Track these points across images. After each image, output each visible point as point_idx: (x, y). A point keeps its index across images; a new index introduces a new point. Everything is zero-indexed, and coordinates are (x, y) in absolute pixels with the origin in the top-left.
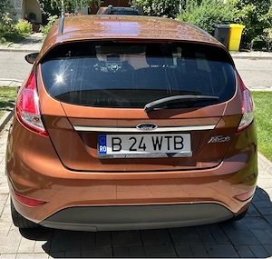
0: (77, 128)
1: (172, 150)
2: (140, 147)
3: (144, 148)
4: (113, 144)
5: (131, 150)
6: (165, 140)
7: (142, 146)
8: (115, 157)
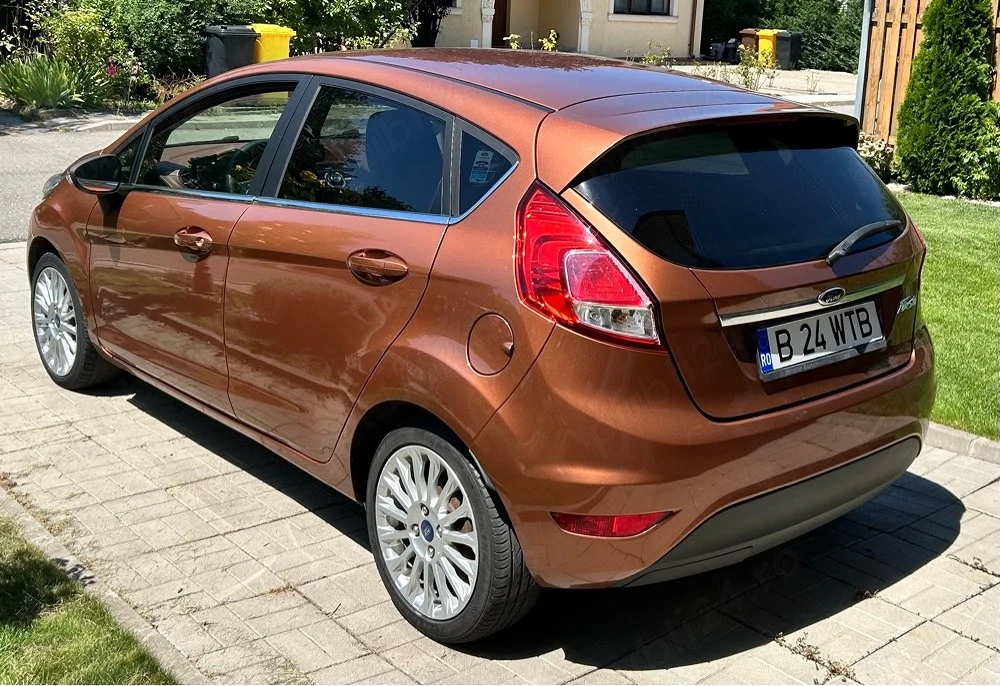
0: (725, 323)
1: (861, 341)
2: (818, 344)
3: (823, 343)
4: (780, 346)
5: (807, 352)
6: (846, 319)
7: (820, 340)
8: (788, 373)
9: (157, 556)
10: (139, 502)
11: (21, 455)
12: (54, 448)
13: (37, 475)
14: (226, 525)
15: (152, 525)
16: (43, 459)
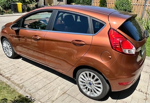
9: (40, 90)
10: (32, 79)
11: (8, 72)
12: (13, 70)
13: (13, 76)
14: (49, 82)
15: (37, 84)
16: (13, 73)
